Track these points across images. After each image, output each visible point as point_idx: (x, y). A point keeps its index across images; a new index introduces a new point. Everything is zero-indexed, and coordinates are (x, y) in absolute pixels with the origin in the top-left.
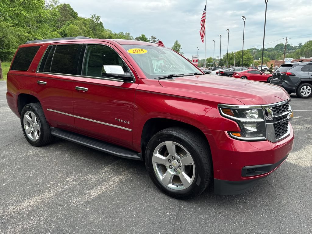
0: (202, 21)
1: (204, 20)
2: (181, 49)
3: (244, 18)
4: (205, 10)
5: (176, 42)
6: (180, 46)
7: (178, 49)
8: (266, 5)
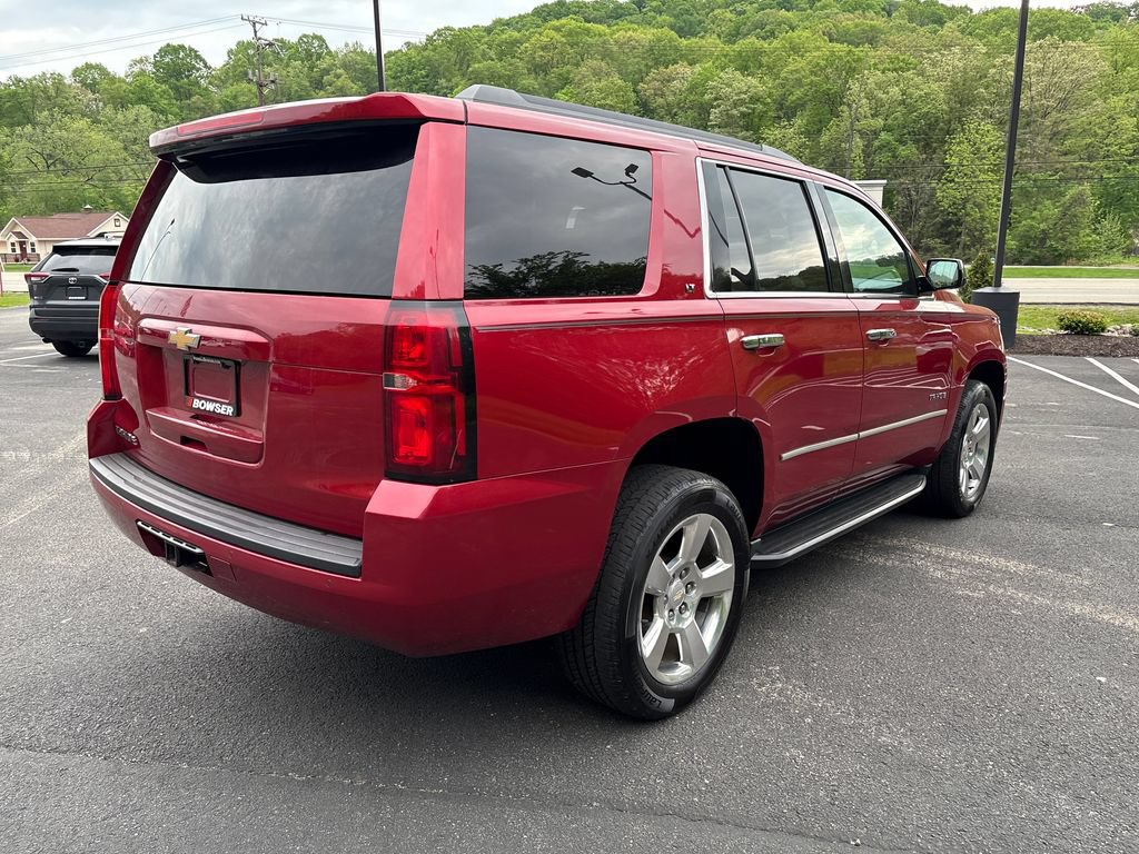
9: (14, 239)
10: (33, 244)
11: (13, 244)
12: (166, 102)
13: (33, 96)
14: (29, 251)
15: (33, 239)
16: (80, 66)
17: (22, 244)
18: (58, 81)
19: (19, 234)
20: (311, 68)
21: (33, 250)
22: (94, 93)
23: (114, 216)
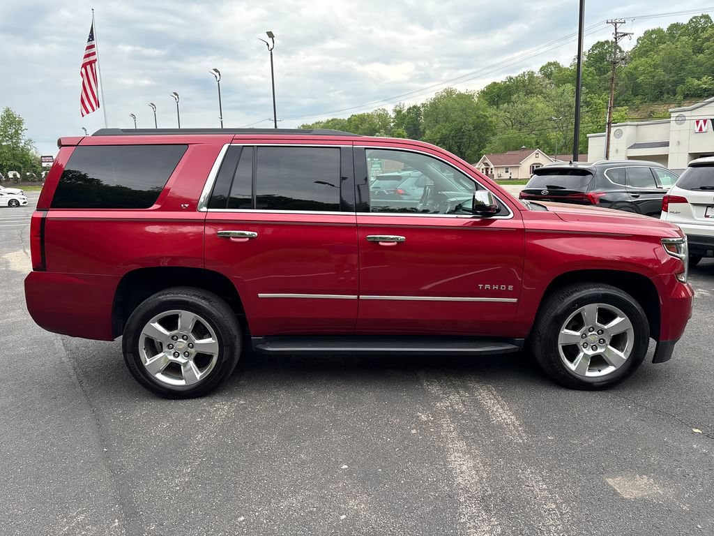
0: (84, 66)
1: (89, 64)
2: (25, 131)
3: (217, 74)
4: (91, 37)
5: (8, 110)
6: (20, 123)
7: (16, 131)
8: (271, 53)
9: (484, 167)
10: (492, 169)
11: (483, 170)
12: (590, 78)
13: (517, 86)
14: (489, 173)
15: (492, 166)
16: (544, 65)
17: (487, 169)
18: (531, 75)
19: (486, 164)
20: (695, 40)
21: (491, 172)
22: (550, 79)
23: (536, 151)
